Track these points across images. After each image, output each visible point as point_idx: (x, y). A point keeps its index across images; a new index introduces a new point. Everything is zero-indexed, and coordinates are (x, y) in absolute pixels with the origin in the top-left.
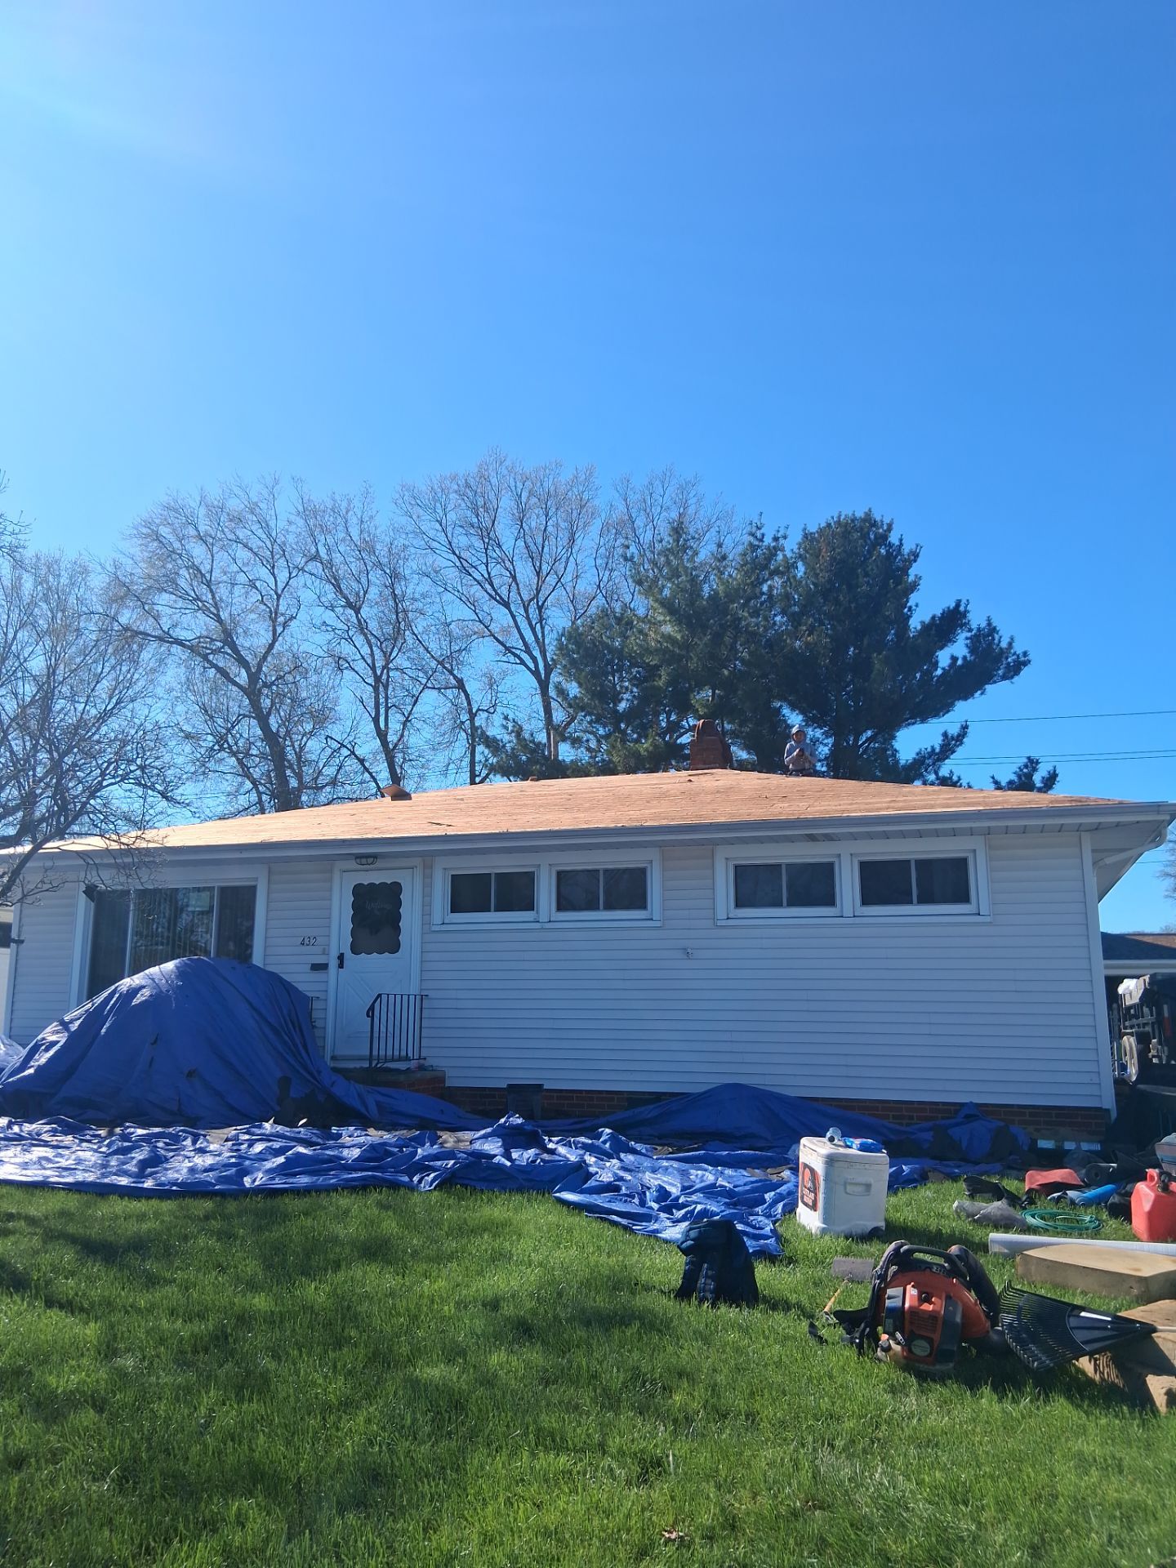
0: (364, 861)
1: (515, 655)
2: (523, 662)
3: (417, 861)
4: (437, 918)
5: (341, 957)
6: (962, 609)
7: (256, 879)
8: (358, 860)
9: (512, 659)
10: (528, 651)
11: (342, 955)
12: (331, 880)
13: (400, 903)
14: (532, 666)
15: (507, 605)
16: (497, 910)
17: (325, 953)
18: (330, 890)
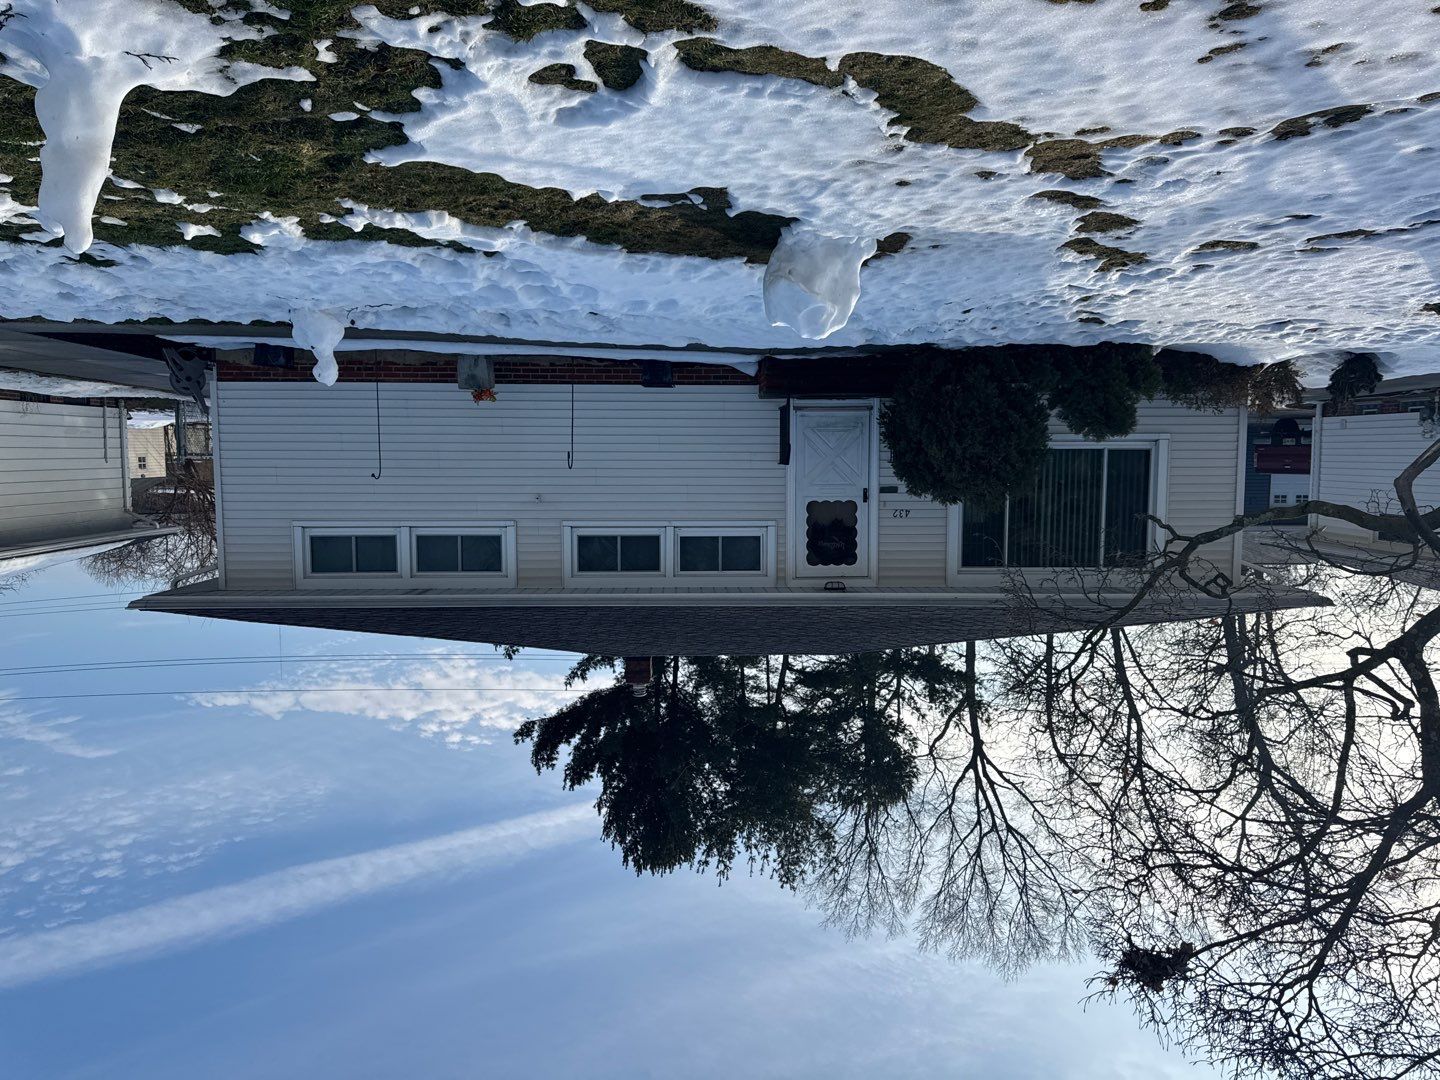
0: (836, 586)
1: (1008, 781)
2: (1000, 773)
3: (793, 584)
4: (772, 531)
5: (866, 498)
6: (569, 783)
7: (959, 572)
8: (841, 586)
9: (1013, 779)
10: (992, 783)
11: (865, 501)
12: (879, 569)
13: (809, 546)
14: (989, 768)
15: (1010, 829)
16: (717, 538)
17: (882, 503)
18: (879, 561)
